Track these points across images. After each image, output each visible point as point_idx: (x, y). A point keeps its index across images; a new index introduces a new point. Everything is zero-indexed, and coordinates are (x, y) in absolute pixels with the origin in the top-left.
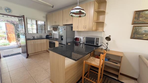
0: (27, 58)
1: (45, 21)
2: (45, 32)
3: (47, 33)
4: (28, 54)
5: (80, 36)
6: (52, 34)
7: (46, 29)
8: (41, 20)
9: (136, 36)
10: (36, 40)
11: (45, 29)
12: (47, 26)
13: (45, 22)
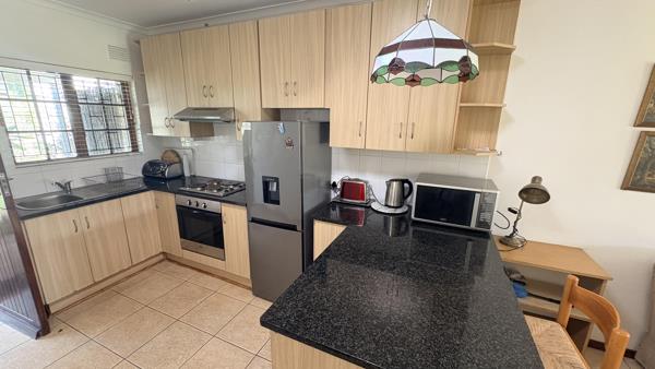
0: (44, 331)
1: (124, 79)
2: (135, 148)
3: (147, 153)
4: (47, 307)
5: (363, 171)
6: (178, 156)
7: (138, 126)
8: (99, 73)
9: (646, 178)
10: (87, 207)
11: (131, 129)
12: (146, 112)
13: (125, 85)
